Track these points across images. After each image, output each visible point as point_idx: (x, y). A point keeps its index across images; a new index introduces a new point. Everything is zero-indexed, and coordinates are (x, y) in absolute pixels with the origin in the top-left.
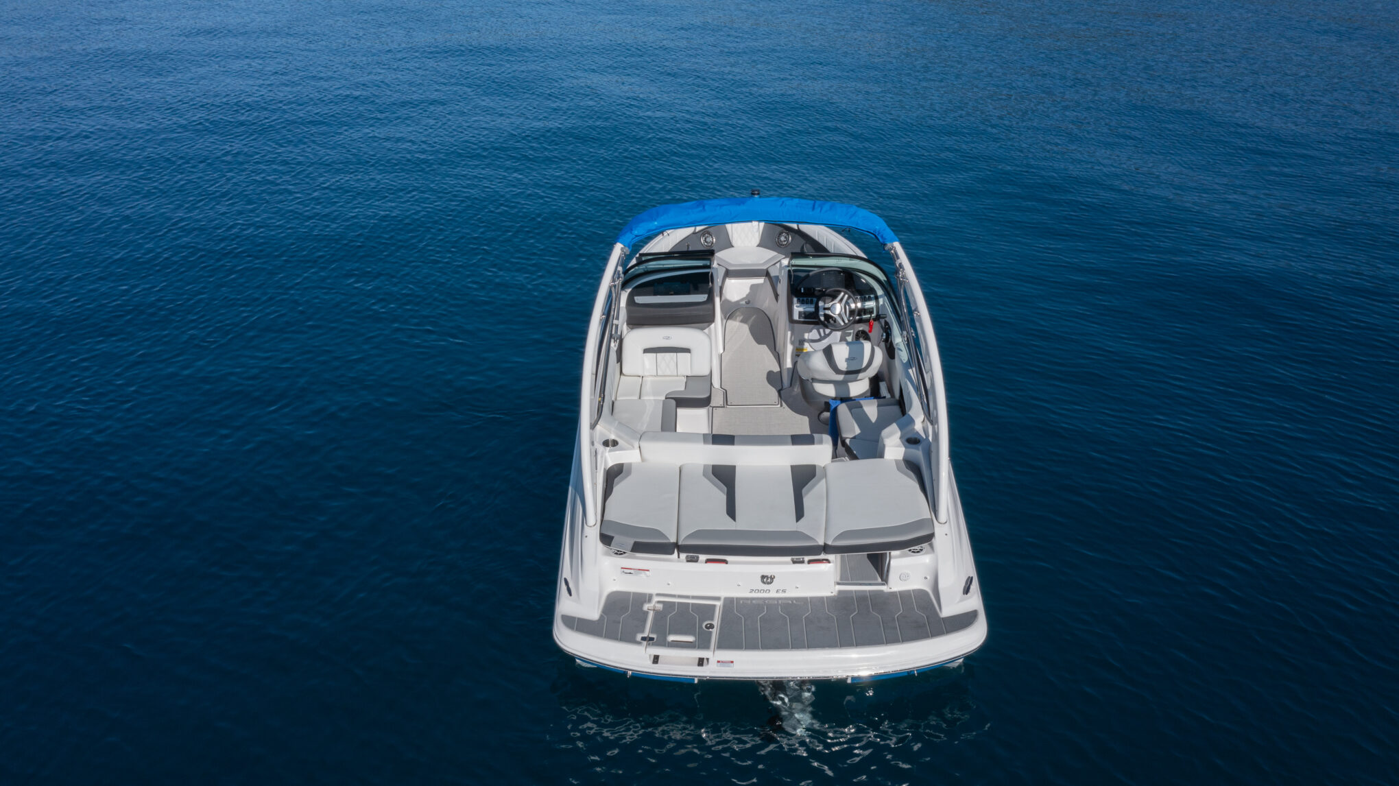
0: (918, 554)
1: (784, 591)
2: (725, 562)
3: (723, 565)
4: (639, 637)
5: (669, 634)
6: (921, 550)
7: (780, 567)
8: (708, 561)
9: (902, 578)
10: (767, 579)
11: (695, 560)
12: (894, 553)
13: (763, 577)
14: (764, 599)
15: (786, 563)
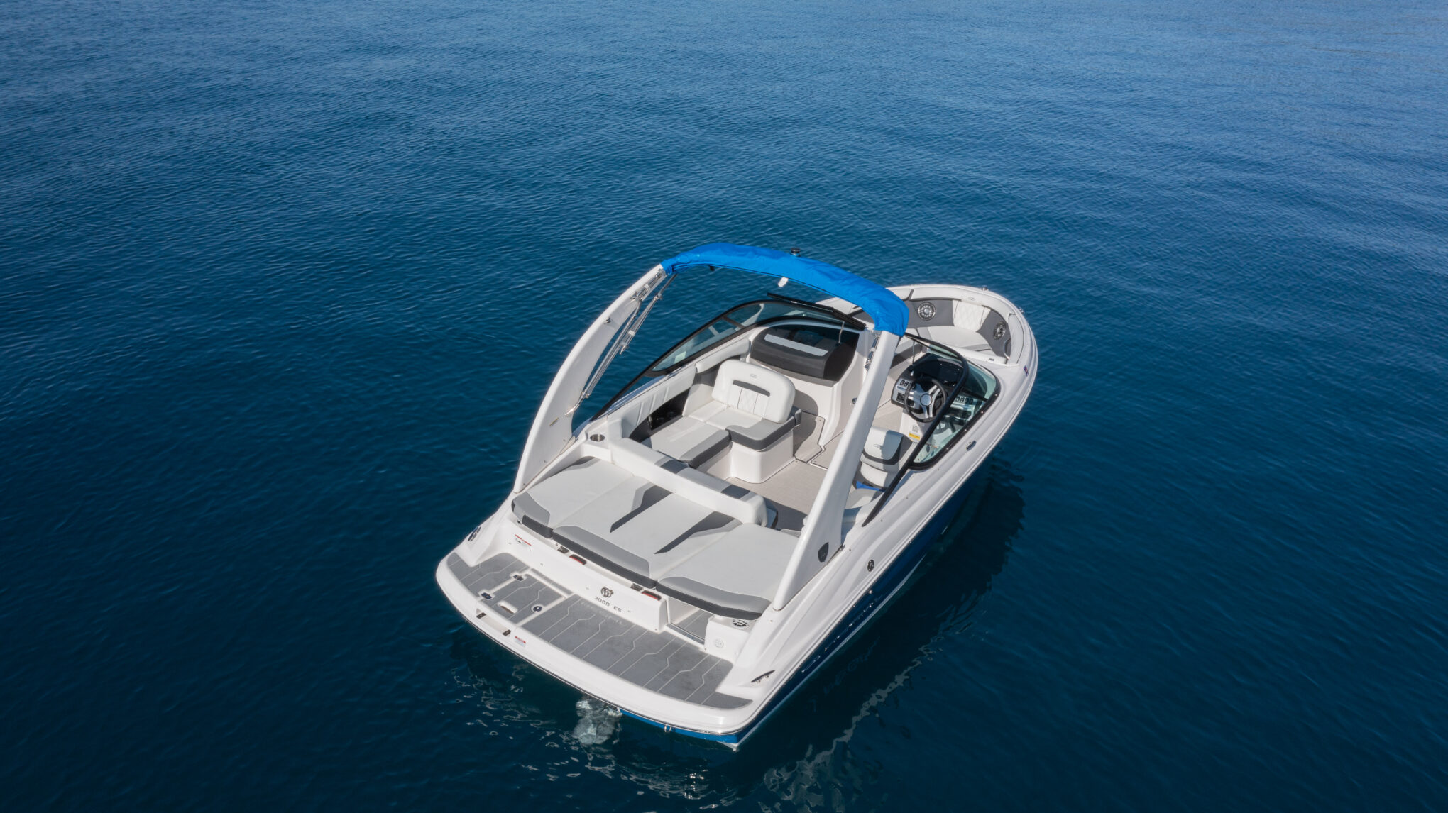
0: (739, 628)
1: (620, 610)
2: (584, 563)
3: (580, 564)
4: (481, 593)
5: (505, 600)
6: (744, 625)
7: (621, 586)
8: (573, 557)
9: (719, 644)
10: (607, 592)
11: (563, 551)
12: (717, 617)
13: (605, 589)
14: (603, 610)
15: (626, 585)
